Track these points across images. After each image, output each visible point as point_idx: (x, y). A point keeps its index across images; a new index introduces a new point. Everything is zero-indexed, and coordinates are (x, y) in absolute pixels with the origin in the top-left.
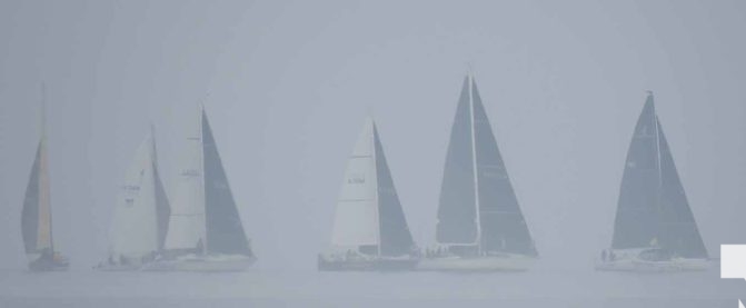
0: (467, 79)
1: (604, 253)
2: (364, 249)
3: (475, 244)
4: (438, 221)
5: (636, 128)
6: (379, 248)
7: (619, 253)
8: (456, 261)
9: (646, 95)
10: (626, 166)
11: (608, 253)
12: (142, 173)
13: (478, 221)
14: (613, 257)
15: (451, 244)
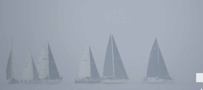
0: (111, 35)
1: (144, 78)
2: (87, 78)
3: (113, 76)
4: (103, 71)
5: (153, 47)
6: (91, 78)
7: (148, 78)
8: (108, 81)
9: (155, 39)
10: (150, 56)
11: (146, 78)
12: (29, 59)
13: (114, 71)
14: (147, 80)
15: (107, 77)
